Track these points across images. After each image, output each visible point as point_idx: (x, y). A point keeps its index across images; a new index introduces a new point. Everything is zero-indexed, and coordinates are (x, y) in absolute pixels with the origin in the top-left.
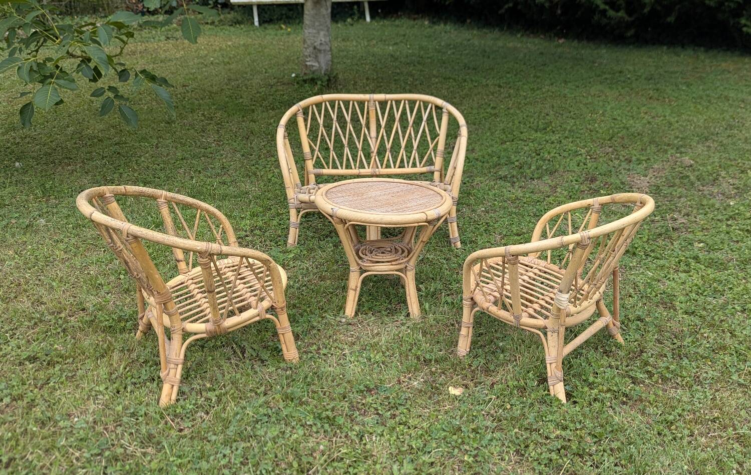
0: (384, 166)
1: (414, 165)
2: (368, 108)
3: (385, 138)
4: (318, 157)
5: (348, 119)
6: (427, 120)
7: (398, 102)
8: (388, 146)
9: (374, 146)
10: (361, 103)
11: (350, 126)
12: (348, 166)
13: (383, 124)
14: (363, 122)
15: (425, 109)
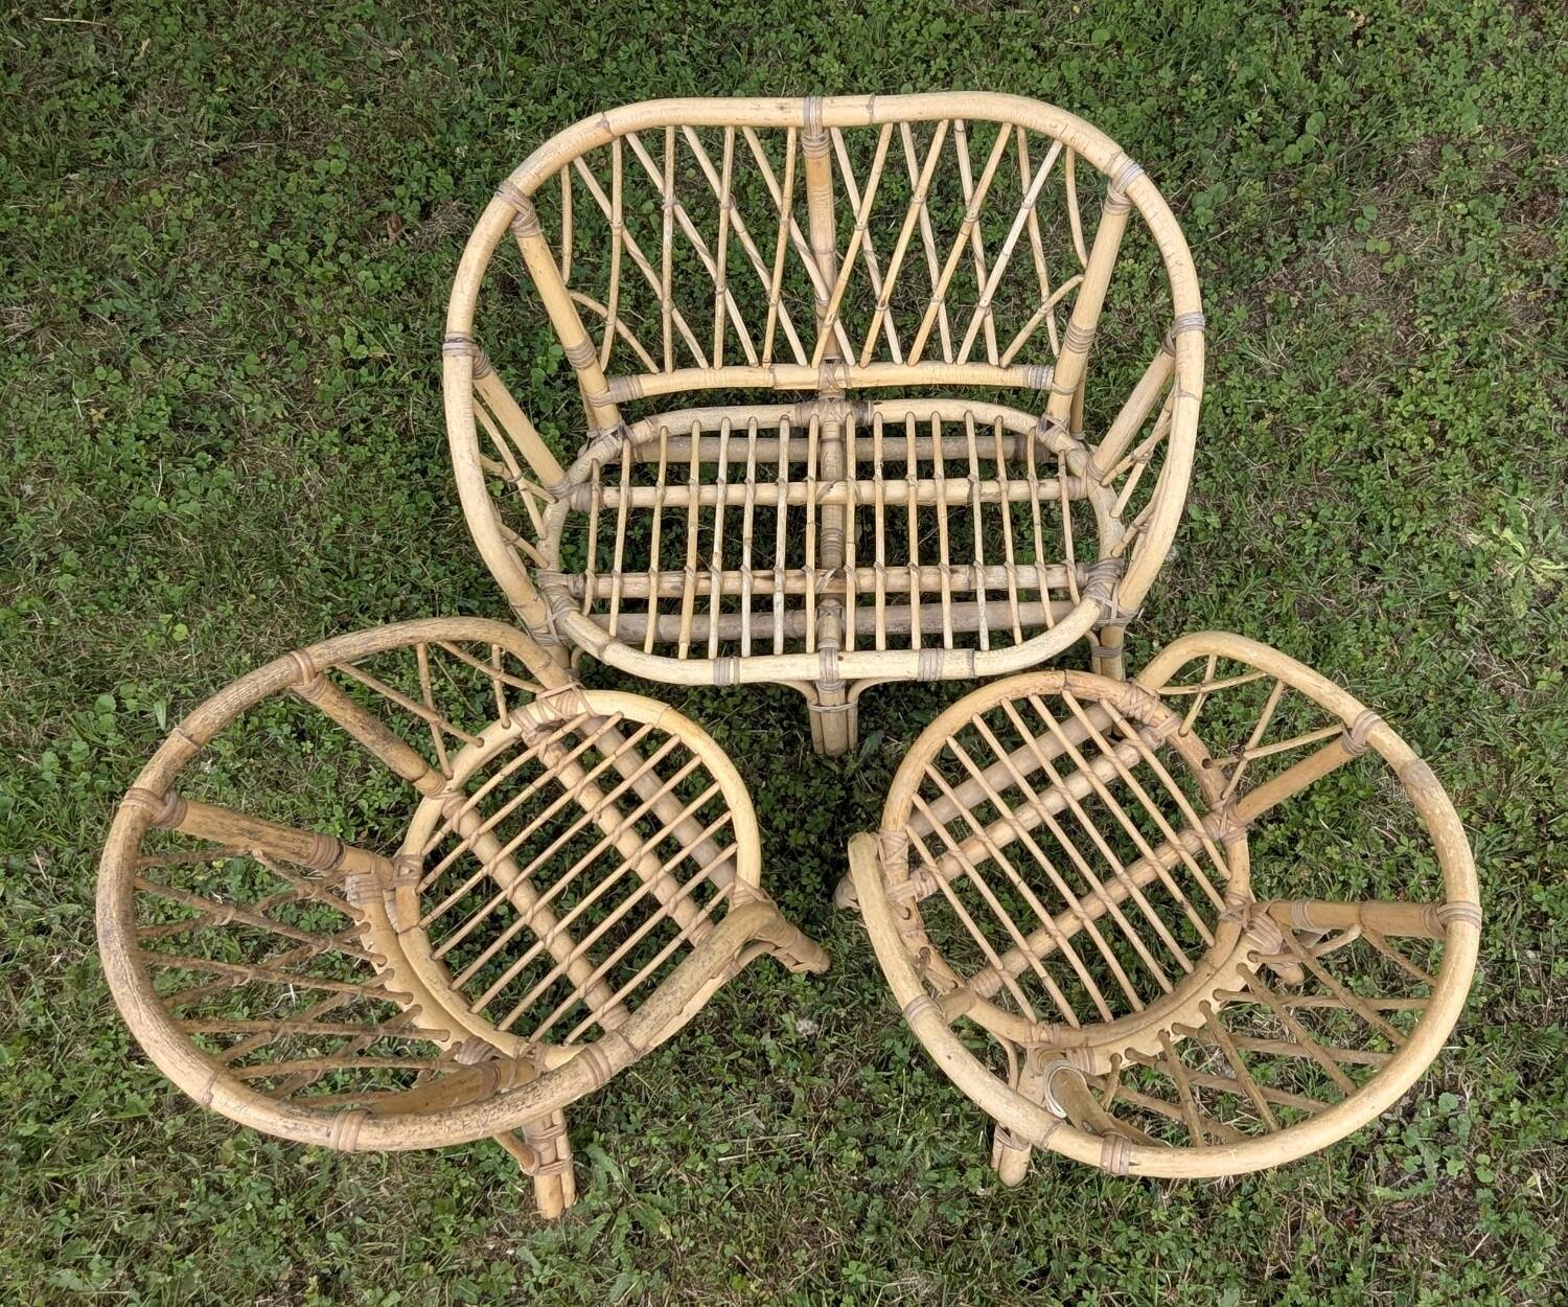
0: (866, 356)
1: (978, 355)
2: (799, 151)
3: (872, 260)
4: (618, 340)
5: (721, 188)
6: (1040, 202)
7: (923, 130)
8: (884, 290)
9: (828, 289)
10: (773, 136)
11: (729, 216)
12: (734, 356)
13: (862, 210)
14: (782, 199)
15: (1035, 164)
